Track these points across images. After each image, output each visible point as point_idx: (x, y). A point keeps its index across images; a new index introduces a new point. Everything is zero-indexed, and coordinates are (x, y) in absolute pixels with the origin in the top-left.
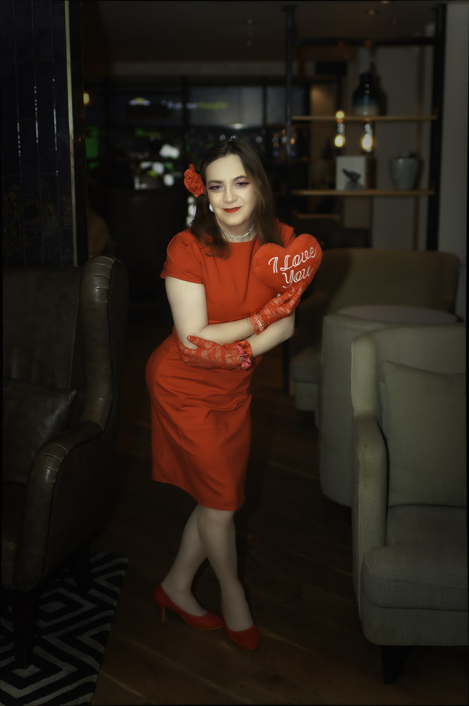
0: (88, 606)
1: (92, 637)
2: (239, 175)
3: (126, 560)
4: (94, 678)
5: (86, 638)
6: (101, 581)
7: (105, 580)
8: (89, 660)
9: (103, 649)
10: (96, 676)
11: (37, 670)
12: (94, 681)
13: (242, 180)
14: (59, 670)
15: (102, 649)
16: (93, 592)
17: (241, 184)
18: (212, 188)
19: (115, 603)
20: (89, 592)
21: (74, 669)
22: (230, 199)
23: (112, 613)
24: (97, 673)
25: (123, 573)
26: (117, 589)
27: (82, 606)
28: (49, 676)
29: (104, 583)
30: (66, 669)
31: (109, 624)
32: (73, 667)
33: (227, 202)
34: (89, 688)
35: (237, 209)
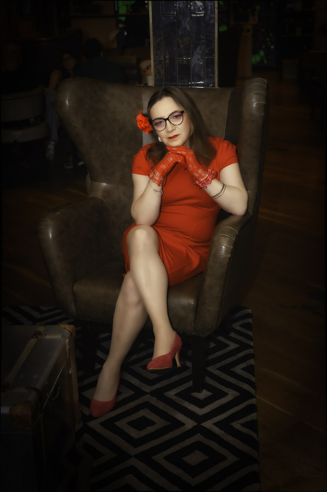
0: (233, 346)
1: (243, 369)
2: (173, 111)
3: (250, 311)
4: (253, 401)
5: (238, 369)
6: (237, 326)
7: (239, 326)
8: (245, 386)
9: (254, 378)
10: (254, 399)
11: (209, 394)
12: (255, 403)
13: (176, 114)
14: (225, 394)
16: (232, 335)
17: (176, 116)
18: (157, 124)
19: (252, 344)
20: (230, 335)
21: (237, 394)
22: (170, 129)
23: (251, 351)
24: (255, 397)
25: (250, 320)
26: (250, 333)
27: (228, 346)
28: (220, 399)
29: (238, 328)
30: (231, 395)
31: (253, 360)
32: (236, 392)
33: (169, 132)
34: (252, 409)
35: (176, 136)
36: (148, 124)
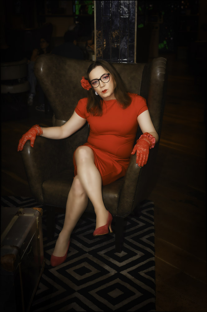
0: (141, 224)
1: (147, 239)
3: (153, 203)
5: (144, 239)
6: (144, 212)
7: (146, 212)
8: (149, 250)
10: (154, 258)
11: (126, 254)
12: (154, 260)
14: (136, 254)
15: (153, 245)
16: (141, 217)
19: (153, 223)
20: (140, 217)
21: (143, 254)
22: (102, 85)
23: (153, 228)
24: (154, 256)
25: (153, 209)
26: (152, 217)
27: (138, 224)
28: (132, 257)
29: (145, 213)
30: (139, 254)
31: (153, 233)
32: (142, 253)
33: (101, 87)
34: (152, 264)
36: (88, 84)
